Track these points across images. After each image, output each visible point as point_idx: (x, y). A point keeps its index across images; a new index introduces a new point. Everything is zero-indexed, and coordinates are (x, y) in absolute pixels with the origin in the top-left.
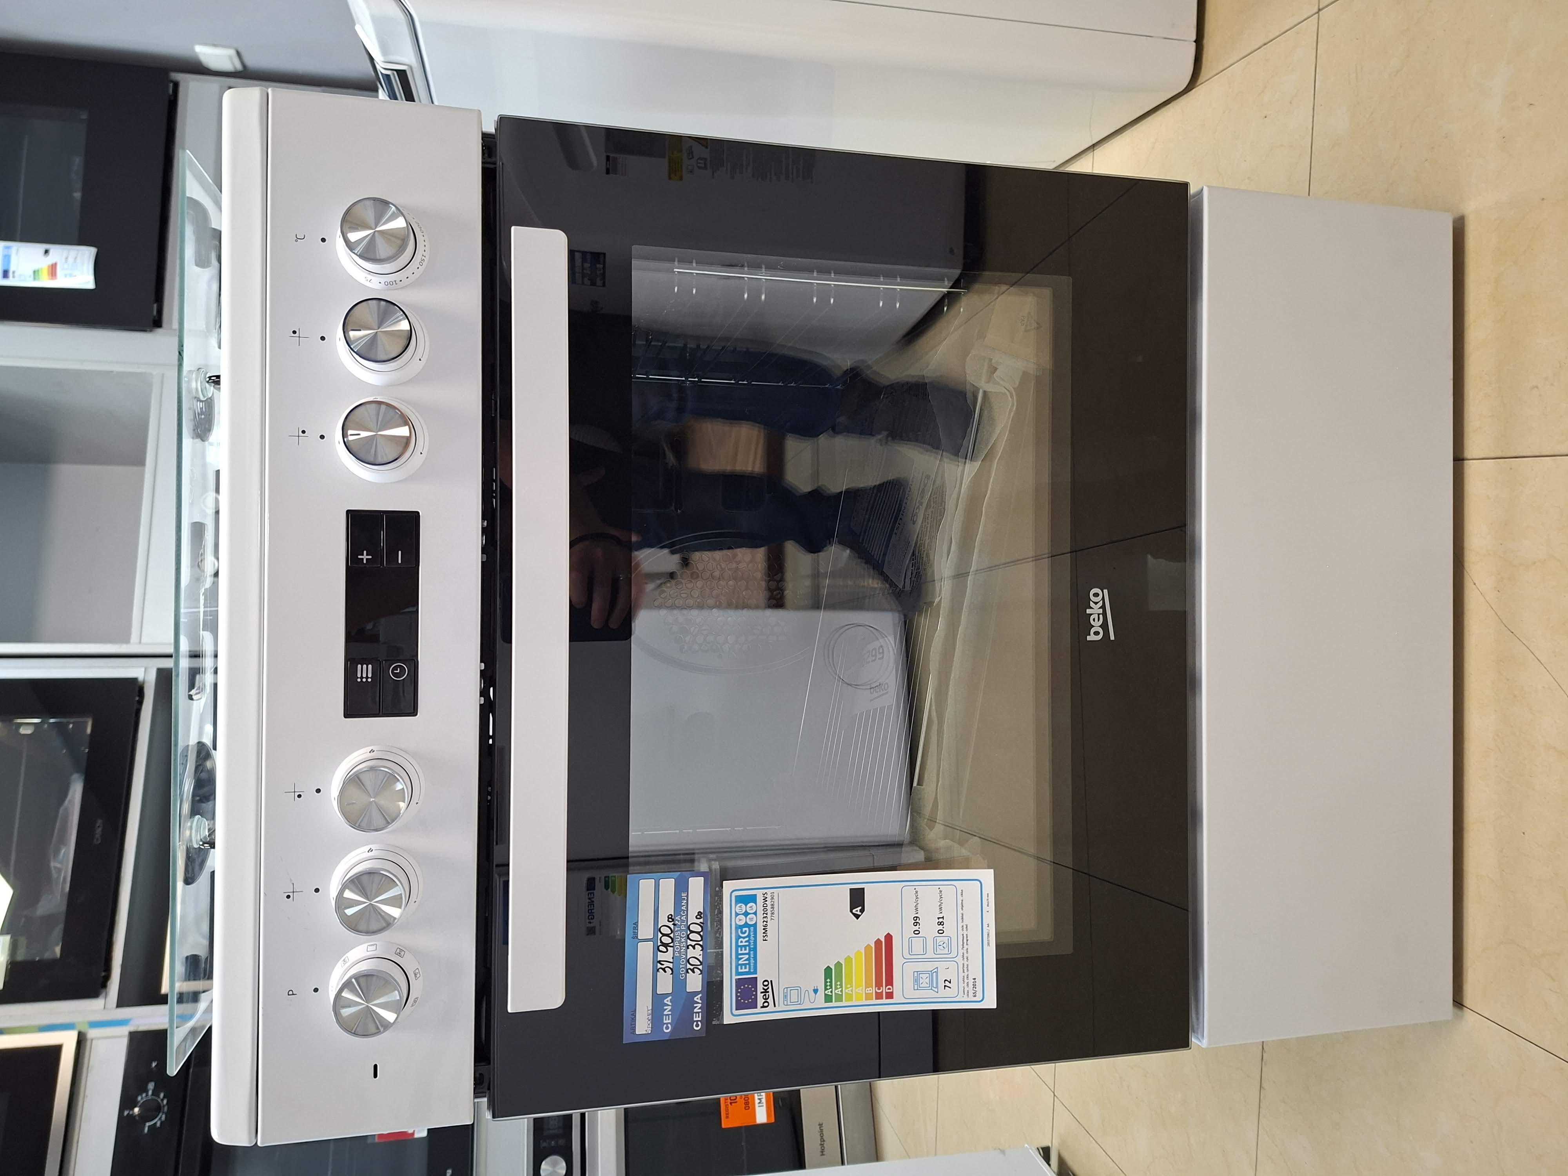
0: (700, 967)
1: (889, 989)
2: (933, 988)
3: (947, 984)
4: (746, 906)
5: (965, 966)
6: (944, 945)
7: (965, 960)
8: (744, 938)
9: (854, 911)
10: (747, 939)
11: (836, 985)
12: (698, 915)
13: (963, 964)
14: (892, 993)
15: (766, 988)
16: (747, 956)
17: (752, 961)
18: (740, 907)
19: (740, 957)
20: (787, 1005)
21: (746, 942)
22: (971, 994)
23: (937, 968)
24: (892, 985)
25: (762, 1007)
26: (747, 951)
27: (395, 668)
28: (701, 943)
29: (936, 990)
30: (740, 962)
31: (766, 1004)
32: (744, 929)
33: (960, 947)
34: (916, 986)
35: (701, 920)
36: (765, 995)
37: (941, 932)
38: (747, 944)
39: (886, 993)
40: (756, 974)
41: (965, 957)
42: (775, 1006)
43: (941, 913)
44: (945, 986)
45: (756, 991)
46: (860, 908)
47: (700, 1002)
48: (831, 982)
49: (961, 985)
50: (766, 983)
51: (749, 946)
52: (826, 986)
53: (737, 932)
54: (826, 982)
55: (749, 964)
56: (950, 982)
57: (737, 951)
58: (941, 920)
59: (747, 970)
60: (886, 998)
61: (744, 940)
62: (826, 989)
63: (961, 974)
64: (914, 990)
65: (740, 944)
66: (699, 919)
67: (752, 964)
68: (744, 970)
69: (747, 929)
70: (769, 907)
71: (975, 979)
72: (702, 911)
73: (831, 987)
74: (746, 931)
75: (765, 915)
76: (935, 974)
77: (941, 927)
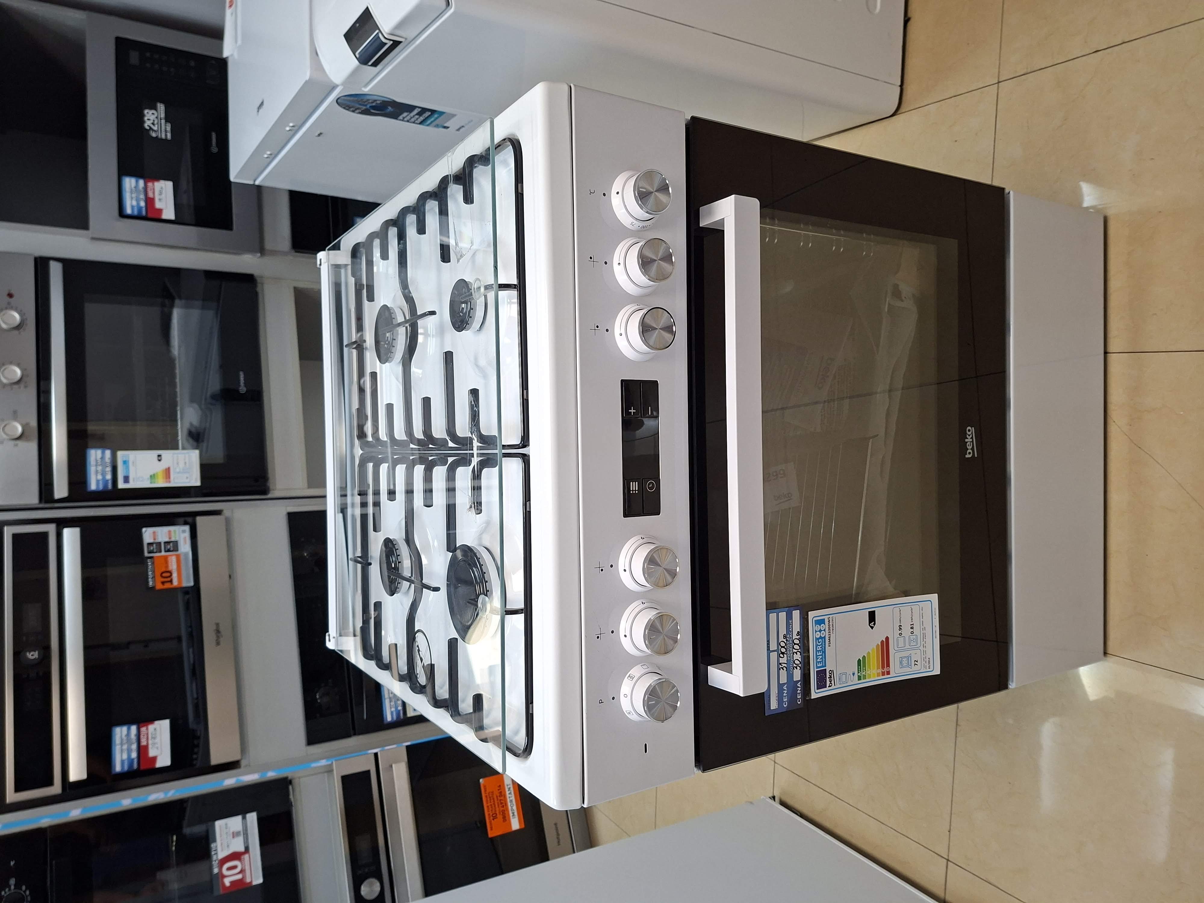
0: (800, 665)
1: (888, 669)
2: (909, 666)
3: (916, 663)
4: (820, 626)
5: (925, 651)
6: (914, 640)
7: (925, 647)
8: (820, 645)
9: (871, 625)
10: (821, 646)
11: (863, 669)
12: (798, 633)
14: (889, 671)
15: (830, 675)
16: (821, 657)
17: (824, 660)
18: (818, 627)
19: (818, 657)
20: (841, 684)
21: (820, 648)
22: (927, 667)
23: (911, 654)
24: (889, 667)
25: (829, 687)
26: (821, 654)
27: (649, 484)
28: (800, 650)
30: (818, 660)
31: (831, 685)
32: (820, 640)
33: (922, 640)
34: (901, 666)
35: (799, 637)
36: (830, 679)
37: (912, 633)
38: (821, 649)
39: (887, 671)
40: (826, 667)
42: (835, 685)
43: (912, 622)
44: (915, 664)
45: (826, 677)
46: (873, 623)
47: (800, 686)
48: (861, 668)
49: (923, 662)
50: (830, 672)
51: (822, 650)
52: (858, 670)
53: (816, 642)
54: (858, 668)
55: (822, 661)
56: (917, 662)
57: (816, 654)
58: (912, 626)
59: (821, 665)
60: (887, 675)
61: (820, 647)
62: (858, 673)
63: (923, 656)
64: (900, 668)
65: (818, 649)
67: (824, 661)
68: (820, 665)
69: (821, 640)
70: (831, 626)
71: (929, 658)
72: (799, 631)
73: (861, 671)
74: (820, 641)
75: (829, 631)
76: (910, 658)
77: (912, 630)
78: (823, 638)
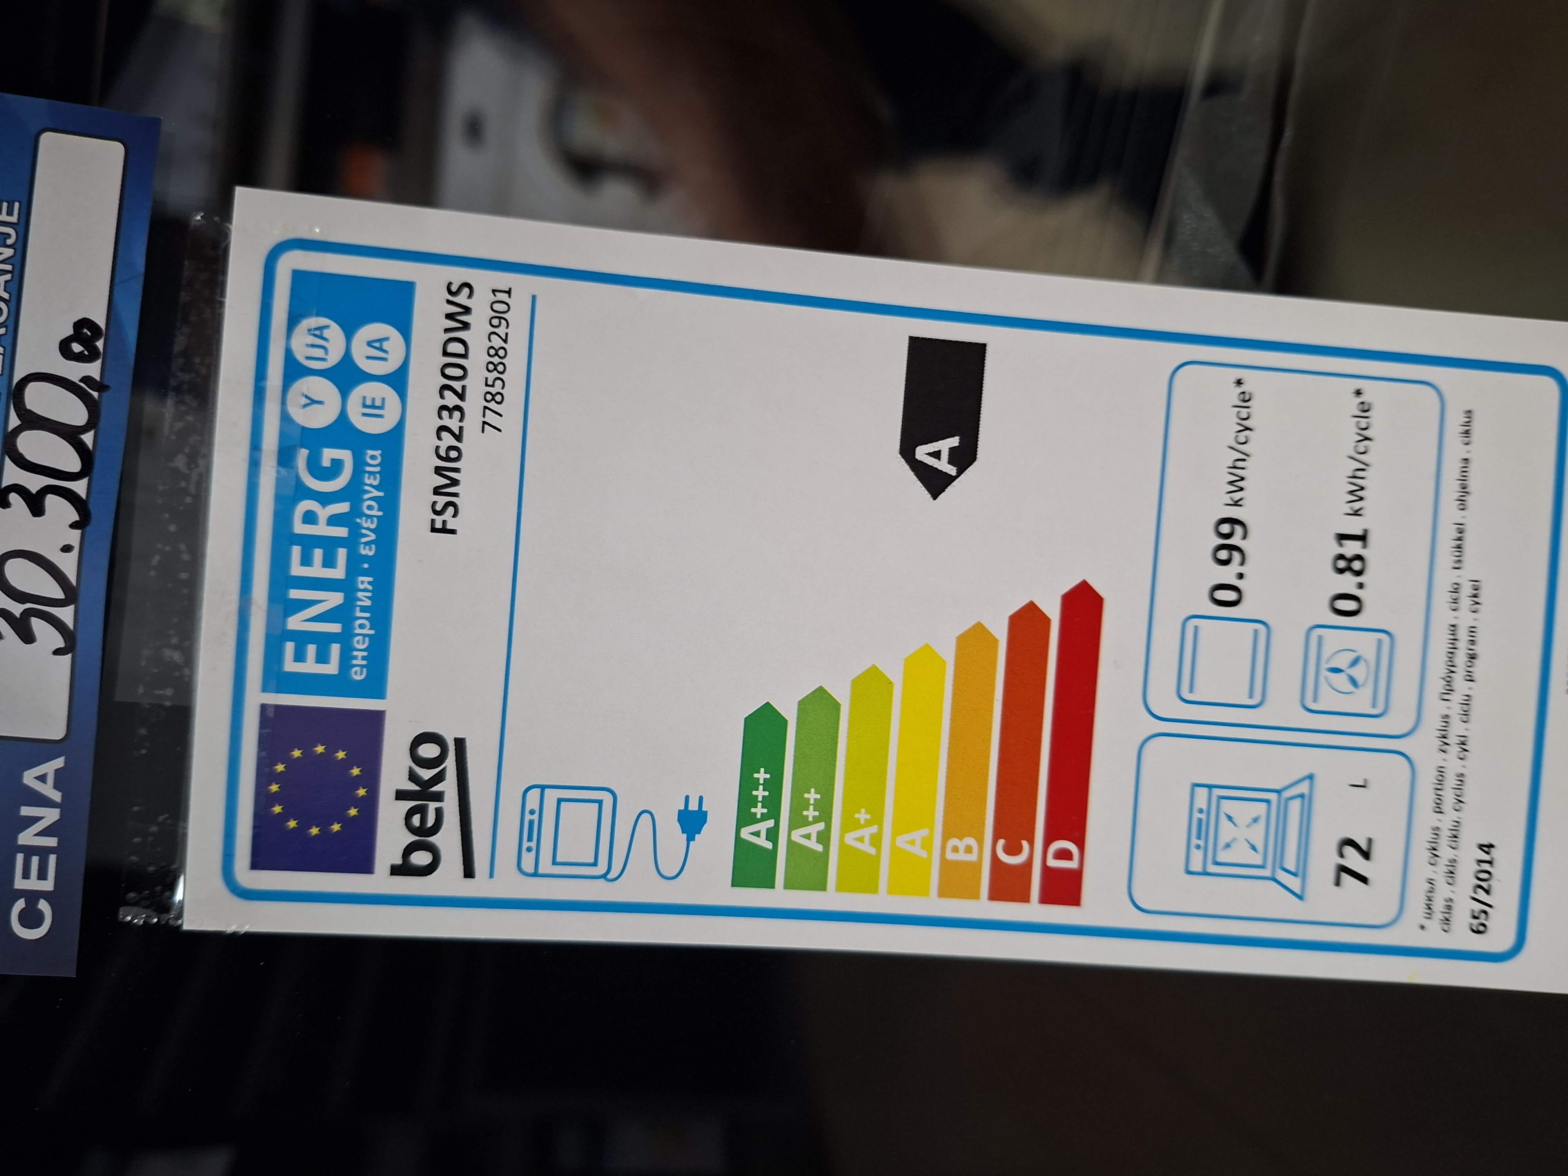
0: (66, 614)
1: (1064, 855)
2: (1282, 876)
3: (1353, 859)
4: (349, 335)
5: (1451, 781)
6: (1359, 672)
7: (1454, 750)
8: (325, 499)
9: (922, 453)
10: (343, 507)
11: (799, 804)
12: (77, 336)
13: (1441, 771)
14: (1076, 877)
15: (426, 774)
16: (335, 599)
17: (363, 628)
18: (318, 332)
19: (295, 594)
20: (535, 874)
21: (334, 520)
22: (1462, 918)
23: (1311, 777)
24: (1081, 843)
25: (396, 871)
26: (338, 573)
28: (80, 487)
29: (1294, 883)
30: (295, 623)
31: (421, 858)
32: (328, 455)
33: (1436, 685)
34: (1197, 857)
35: (93, 369)
36: (421, 810)
37: (1350, 605)
38: (341, 532)
39: (1047, 871)
40: (380, 693)
41: (1453, 740)
42: (469, 872)
43: (1356, 513)
44: (1343, 869)
45: (372, 779)
47: (57, 796)
48: (774, 786)
49: (1421, 869)
50: (429, 751)
51: (351, 543)
52: (745, 801)
54: (747, 784)
55: (345, 639)
56: (1366, 855)
57: (280, 561)
58: (1351, 548)
59: (331, 668)
60: (1046, 899)
61: (324, 513)
62: (744, 818)
63: (1426, 819)
64: (1189, 872)
65: (300, 528)
66: (79, 358)
67: (360, 644)
68: (310, 666)
69: (345, 455)
70: (477, 362)
71: (1487, 848)
72: (101, 323)
73: (774, 812)
74: (337, 465)
75: (451, 400)
76: (1295, 805)
77: (1347, 583)
78: (374, 440)
